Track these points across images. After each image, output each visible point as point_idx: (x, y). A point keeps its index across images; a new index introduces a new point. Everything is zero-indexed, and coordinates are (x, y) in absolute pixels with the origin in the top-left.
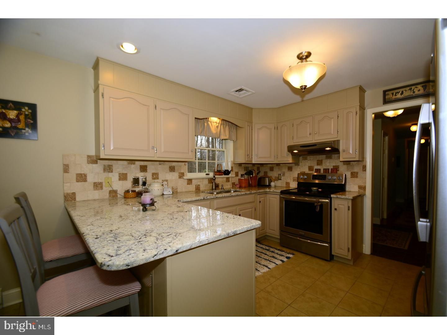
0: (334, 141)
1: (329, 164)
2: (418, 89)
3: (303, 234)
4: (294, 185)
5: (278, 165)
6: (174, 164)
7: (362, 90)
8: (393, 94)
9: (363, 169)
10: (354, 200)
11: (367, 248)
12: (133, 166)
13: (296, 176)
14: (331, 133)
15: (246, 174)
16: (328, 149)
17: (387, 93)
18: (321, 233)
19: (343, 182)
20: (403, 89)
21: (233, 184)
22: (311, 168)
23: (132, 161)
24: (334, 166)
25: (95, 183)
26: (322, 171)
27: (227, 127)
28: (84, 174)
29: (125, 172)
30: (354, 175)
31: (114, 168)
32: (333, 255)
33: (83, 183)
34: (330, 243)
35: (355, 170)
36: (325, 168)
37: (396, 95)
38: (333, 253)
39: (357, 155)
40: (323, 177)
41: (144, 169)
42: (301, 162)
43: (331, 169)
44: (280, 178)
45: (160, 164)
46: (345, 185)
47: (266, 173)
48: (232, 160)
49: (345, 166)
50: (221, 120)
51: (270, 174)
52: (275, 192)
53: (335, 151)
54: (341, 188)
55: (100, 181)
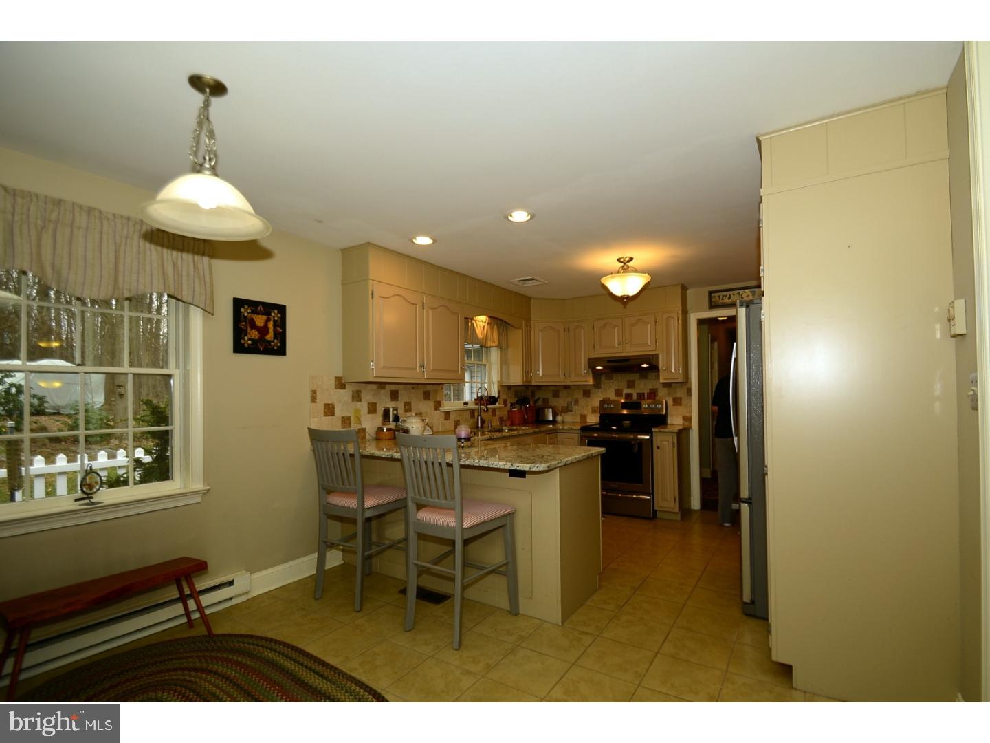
0: (653, 355)
1: (643, 386)
2: (747, 294)
3: (616, 486)
4: (593, 419)
5: (567, 387)
6: (429, 388)
7: (684, 288)
8: (719, 296)
9: (688, 392)
10: (680, 433)
11: (695, 502)
12: (383, 391)
13: (598, 404)
14: (647, 343)
15: (517, 403)
16: (645, 365)
17: (713, 295)
18: (640, 482)
19: (663, 411)
20: (731, 293)
21: (501, 419)
22: (618, 393)
23: (382, 385)
24: (650, 389)
25: (343, 417)
26: (635, 397)
27: (495, 327)
28: (331, 404)
29: (375, 402)
30: (677, 402)
31: (363, 395)
32: (656, 511)
33: (331, 417)
34: (652, 494)
35: (679, 395)
36: (639, 392)
37: (723, 299)
38: (656, 508)
39: (681, 376)
40: (637, 405)
41: (394, 396)
42: (604, 383)
43: (648, 394)
44: (569, 409)
45: (413, 388)
46: (665, 416)
47: (546, 401)
48: (500, 380)
49: (666, 390)
50: (489, 317)
51: (553, 402)
52: (571, 429)
53: (654, 368)
54: (661, 420)
55: (348, 415)
